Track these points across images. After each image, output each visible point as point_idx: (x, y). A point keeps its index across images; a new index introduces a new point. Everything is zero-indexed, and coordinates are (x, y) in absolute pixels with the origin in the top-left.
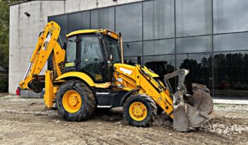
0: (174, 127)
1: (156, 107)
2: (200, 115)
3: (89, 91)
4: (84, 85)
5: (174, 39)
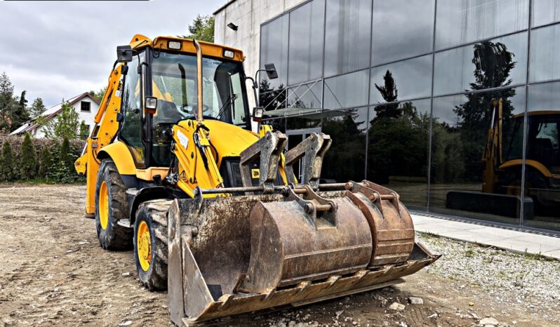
3: (118, 184)
4: (114, 171)
5: (527, 33)
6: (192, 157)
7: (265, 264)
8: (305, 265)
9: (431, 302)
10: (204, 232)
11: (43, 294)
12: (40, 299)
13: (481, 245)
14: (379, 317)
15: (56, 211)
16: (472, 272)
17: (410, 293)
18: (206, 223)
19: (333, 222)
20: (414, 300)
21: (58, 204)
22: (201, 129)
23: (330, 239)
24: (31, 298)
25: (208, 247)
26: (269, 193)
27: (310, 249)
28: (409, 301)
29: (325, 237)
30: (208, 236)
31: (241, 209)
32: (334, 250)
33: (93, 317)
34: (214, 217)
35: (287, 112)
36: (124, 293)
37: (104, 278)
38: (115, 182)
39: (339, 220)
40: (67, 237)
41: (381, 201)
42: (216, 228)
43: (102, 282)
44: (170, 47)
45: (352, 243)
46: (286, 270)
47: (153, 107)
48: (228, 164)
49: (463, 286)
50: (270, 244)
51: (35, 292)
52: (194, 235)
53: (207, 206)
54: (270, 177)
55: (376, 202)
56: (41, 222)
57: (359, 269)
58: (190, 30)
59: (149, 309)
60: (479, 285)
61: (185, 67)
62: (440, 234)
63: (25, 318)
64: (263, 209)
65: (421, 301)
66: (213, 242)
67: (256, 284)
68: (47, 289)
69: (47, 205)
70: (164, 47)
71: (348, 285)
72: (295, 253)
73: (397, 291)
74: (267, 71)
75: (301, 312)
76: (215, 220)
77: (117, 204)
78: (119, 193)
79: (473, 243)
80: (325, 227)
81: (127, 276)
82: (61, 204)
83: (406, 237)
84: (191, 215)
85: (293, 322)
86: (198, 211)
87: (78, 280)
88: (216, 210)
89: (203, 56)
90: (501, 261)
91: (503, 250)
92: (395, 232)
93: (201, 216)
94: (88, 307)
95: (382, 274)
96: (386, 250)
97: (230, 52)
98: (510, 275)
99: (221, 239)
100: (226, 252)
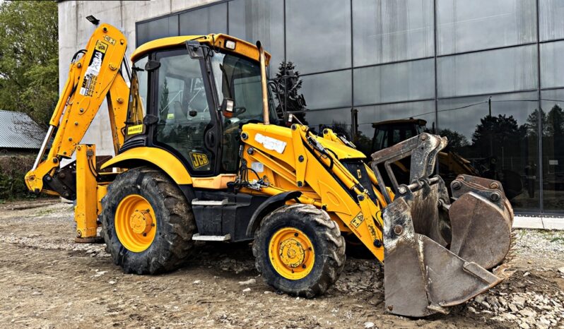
0: (388, 303)
1: (340, 242)
2: (463, 271)
3: (173, 195)
4: (163, 182)
5: (433, 60)
38: (170, 194)
44: (227, 46)
47: (230, 109)
64: (473, 200)
70: (222, 46)
78: (178, 206)
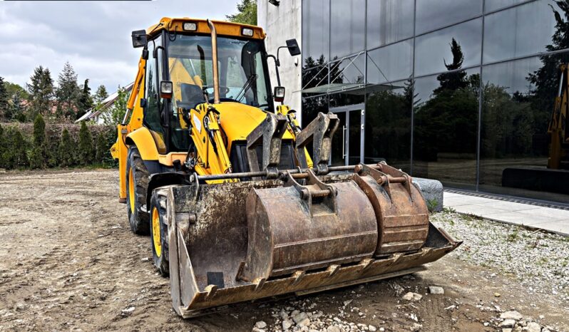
3: (141, 169)
4: (138, 158)
6: (204, 141)
7: (259, 253)
8: (299, 254)
9: (453, 292)
10: (203, 219)
11: (62, 278)
12: (59, 283)
13: (528, 228)
14: (389, 307)
15: (102, 196)
16: (510, 259)
17: (432, 282)
18: (205, 210)
19: (332, 208)
20: (433, 290)
21: (107, 188)
22: (211, 112)
23: (328, 227)
24: (50, 283)
25: (209, 235)
26: (273, 177)
27: (303, 238)
28: (429, 291)
29: (321, 225)
30: (208, 223)
31: (242, 195)
32: (332, 238)
33: (101, 302)
34: (213, 204)
35: (330, 88)
36: (137, 278)
37: (123, 263)
38: (139, 168)
39: (339, 206)
40: (103, 222)
41: (390, 185)
42: (216, 215)
43: (121, 267)
44: (186, 28)
45: (354, 230)
46: (277, 259)
47: (168, 91)
48: (238, 148)
49: (493, 275)
50: (263, 232)
51: (55, 277)
52: (192, 223)
53: (205, 193)
54: (273, 162)
55: (384, 186)
56: (86, 206)
57: (364, 258)
58: (239, 8)
59: (155, 295)
60: (513, 273)
61: (204, 48)
62: (483, 216)
63: (38, 303)
64: (255, 196)
65: (441, 291)
66: (214, 229)
67: (254, 272)
68: (67, 274)
69: (97, 190)
70: (180, 29)
71: (354, 275)
72: (287, 241)
73: (419, 279)
74: (289, 48)
75: (308, 301)
76: (214, 207)
77: (140, 189)
78: (143, 178)
79: (520, 226)
80: (322, 213)
81: (146, 261)
82: (110, 188)
83: (419, 223)
84: (188, 202)
85: (296, 312)
86: (195, 198)
87: (99, 264)
88: (215, 197)
89: (218, 36)
90: (547, 246)
91: (552, 233)
92: (405, 218)
93: (199, 203)
94: (100, 292)
95: (391, 262)
96: (393, 238)
97: (249, 30)
98: (552, 263)
99: (222, 226)
100: (228, 238)
